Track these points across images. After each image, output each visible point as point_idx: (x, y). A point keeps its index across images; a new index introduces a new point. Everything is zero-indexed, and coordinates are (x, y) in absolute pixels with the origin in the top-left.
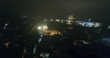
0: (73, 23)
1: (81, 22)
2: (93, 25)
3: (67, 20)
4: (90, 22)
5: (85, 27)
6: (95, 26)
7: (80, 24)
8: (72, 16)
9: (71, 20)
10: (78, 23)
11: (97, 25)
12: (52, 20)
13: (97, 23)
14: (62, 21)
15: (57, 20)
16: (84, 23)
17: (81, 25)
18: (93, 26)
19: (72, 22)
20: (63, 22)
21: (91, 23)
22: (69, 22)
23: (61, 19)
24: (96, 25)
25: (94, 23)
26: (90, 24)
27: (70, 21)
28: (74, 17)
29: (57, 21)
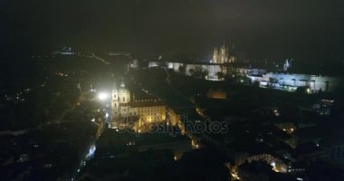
0: (227, 77)
1: (256, 71)
2: (302, 84)
3: (204, 67)
4: (290, 71)
5: (270, 91)
6: (308, 87)
7: (253, 78)
8: (223, 51)
9: (221, 65)
10: (245, 78)
11: (317, 83)
12: (154, 65)
13: (314, 78)
14: (189, 67)
15: (171, 66)
16: (267, 77)
17: (257, 83)
18: (301, 90)
19: (225, 71)
20: (191, 70)
21: (293, 77)
22: (213, 73)
23: (186, 62)
24: (312, 84)
25: (302, 77)
26: (291, 82)
27: (218, 69)
28: (230, 54)
29: (172, 70)
